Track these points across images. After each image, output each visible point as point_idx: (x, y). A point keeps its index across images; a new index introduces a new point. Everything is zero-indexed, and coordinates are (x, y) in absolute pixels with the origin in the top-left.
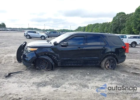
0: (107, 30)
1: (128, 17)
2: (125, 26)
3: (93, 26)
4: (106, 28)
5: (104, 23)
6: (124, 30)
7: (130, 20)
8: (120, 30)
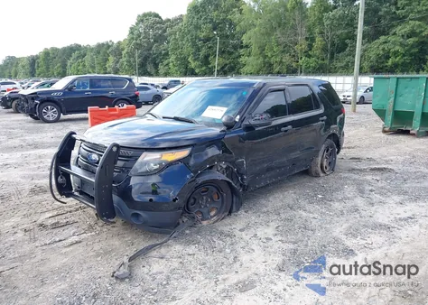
0: (118, 66)
1: (171, 27)
2: (167, 54)
3: (63, 54)
4: (111, 58)
5: (100, 46)
6: (167, 65)
7: (177, 36)
8: (156, 66)
